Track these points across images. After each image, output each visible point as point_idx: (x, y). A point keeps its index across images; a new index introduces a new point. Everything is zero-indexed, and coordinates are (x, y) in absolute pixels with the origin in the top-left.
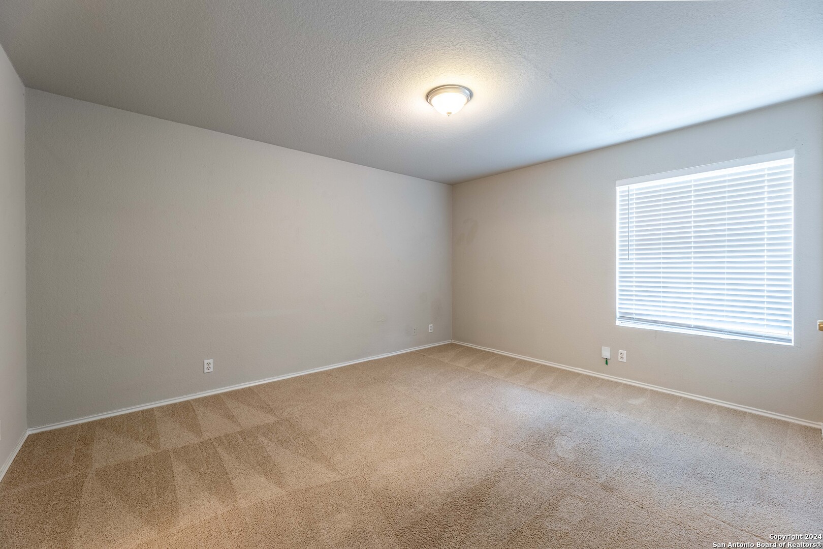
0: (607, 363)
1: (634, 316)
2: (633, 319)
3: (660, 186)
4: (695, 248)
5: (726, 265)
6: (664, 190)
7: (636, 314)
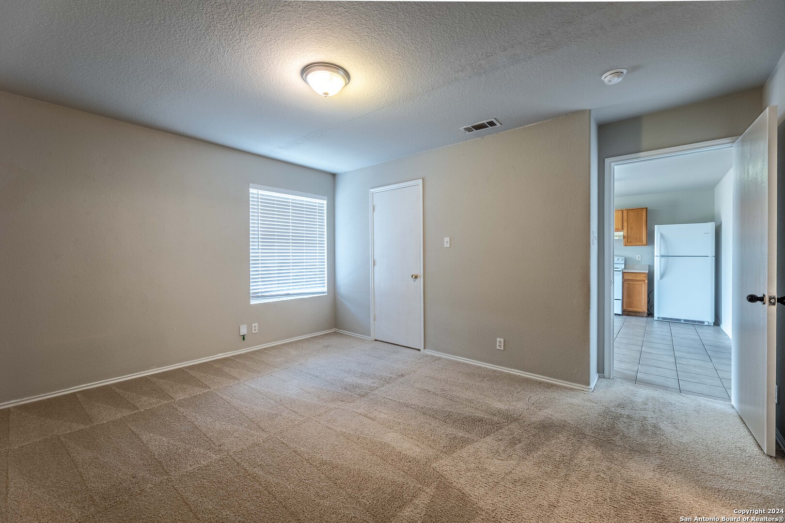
0: (244, 339)
1: (260, 295)
2: (258, 297)
3: (275, 197)
4: (292, 243)
5: (305, 248)
6: (277, 201)
7: (262, 292)
